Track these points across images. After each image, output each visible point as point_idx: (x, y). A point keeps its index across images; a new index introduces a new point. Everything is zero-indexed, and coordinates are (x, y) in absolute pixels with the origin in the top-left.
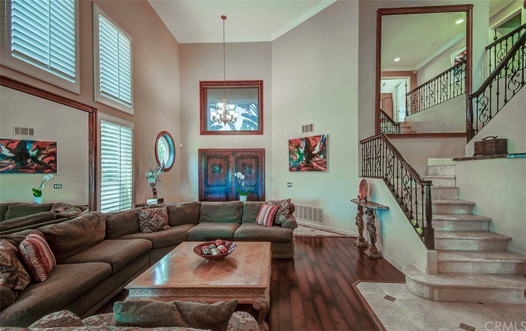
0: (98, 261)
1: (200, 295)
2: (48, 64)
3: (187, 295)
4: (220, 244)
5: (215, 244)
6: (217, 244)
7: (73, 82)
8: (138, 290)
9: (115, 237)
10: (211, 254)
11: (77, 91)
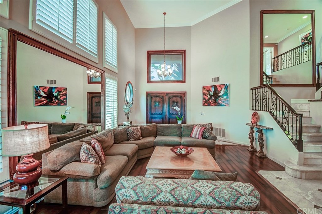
0: (120, 155)
1: (184, 174)
2: (88, 49)
3: (178, 173)
4: (183, 148)
5: (180, 148)
6: (181, 148)
7: (96, 57)
8: (152, 170)
9: (118, 143)
10: (181, 153)
11: (97, 62)
